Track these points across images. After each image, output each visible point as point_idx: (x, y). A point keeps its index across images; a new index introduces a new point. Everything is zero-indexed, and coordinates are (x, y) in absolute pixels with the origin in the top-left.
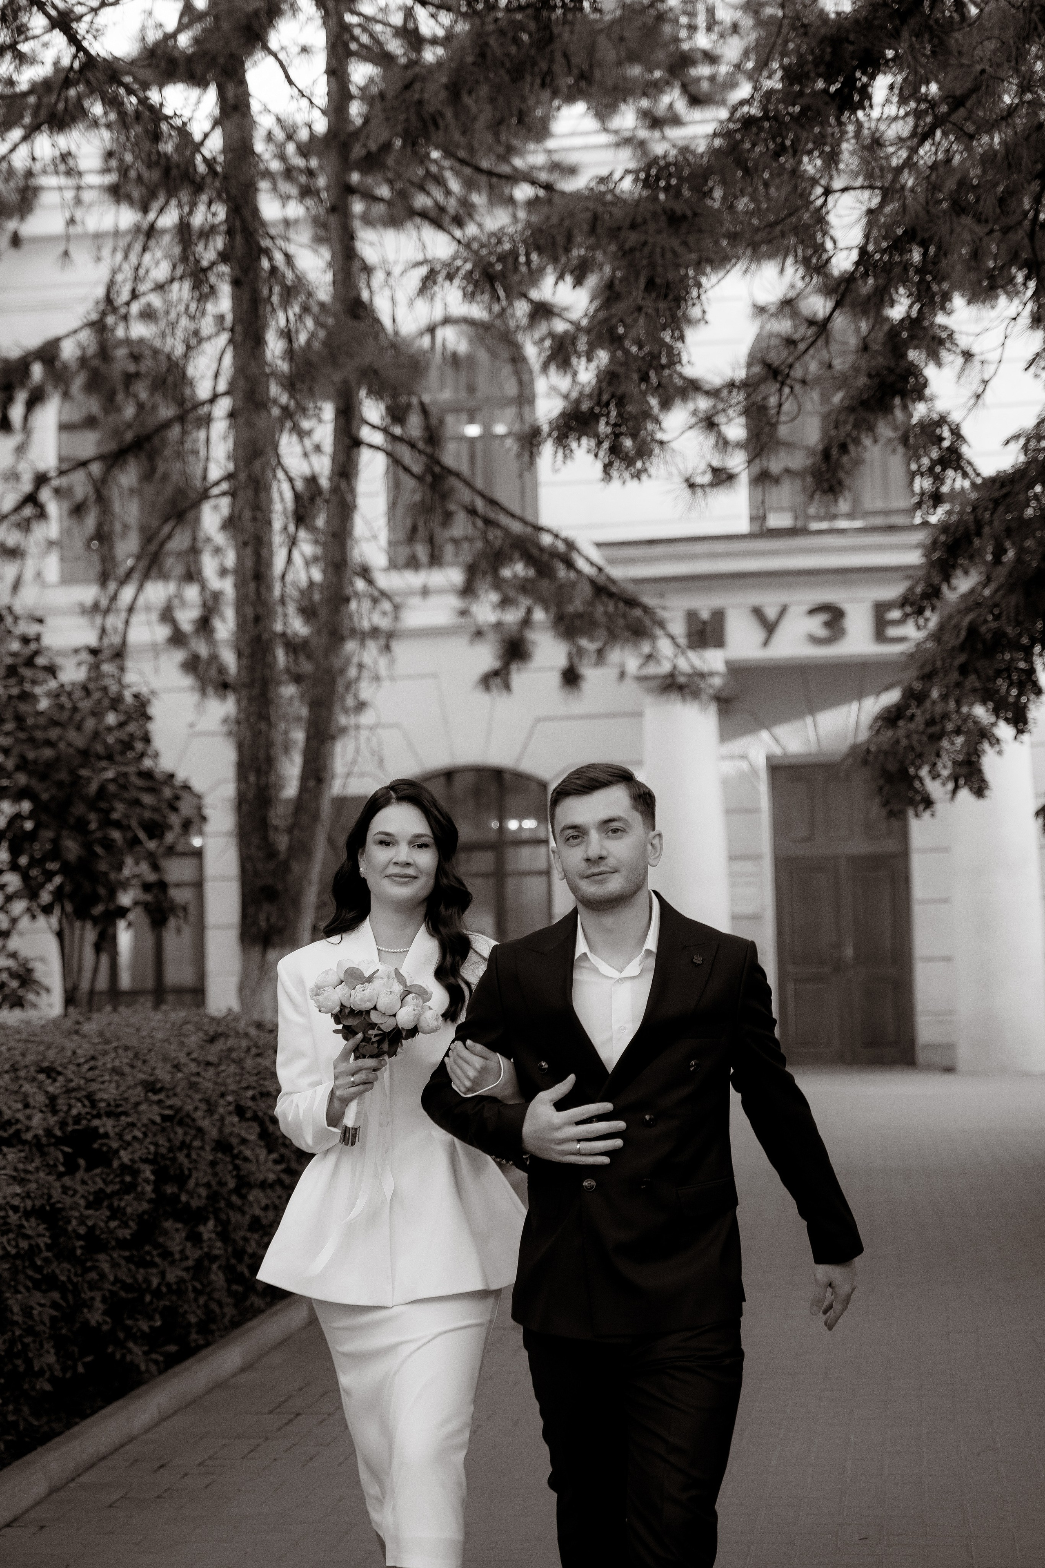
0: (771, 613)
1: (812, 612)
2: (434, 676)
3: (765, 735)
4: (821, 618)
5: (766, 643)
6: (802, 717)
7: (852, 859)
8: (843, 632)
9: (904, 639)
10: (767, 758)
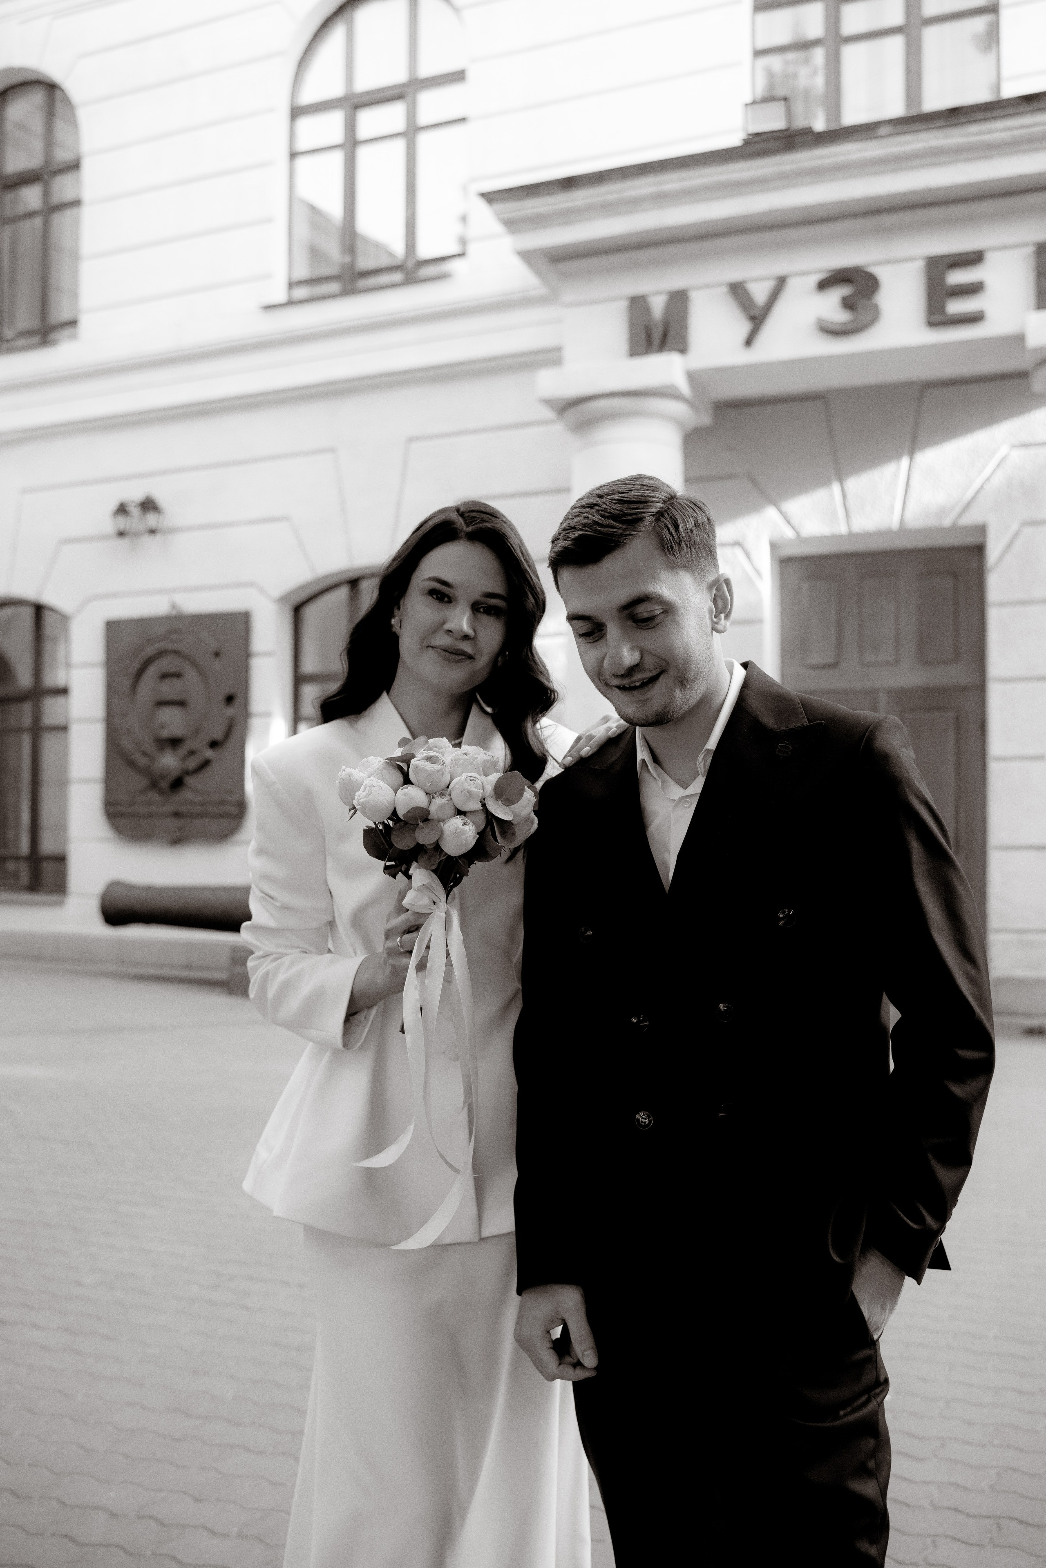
0: (759, 292)
1: (824, 285)
2: (332, 450)
3: (771, 512)
4: (836, 295)
5: (749, 342)
6: (825, 482)
7: (899, 695)
8: (875, 315)
9: (975, 318)
10: (774, 546)
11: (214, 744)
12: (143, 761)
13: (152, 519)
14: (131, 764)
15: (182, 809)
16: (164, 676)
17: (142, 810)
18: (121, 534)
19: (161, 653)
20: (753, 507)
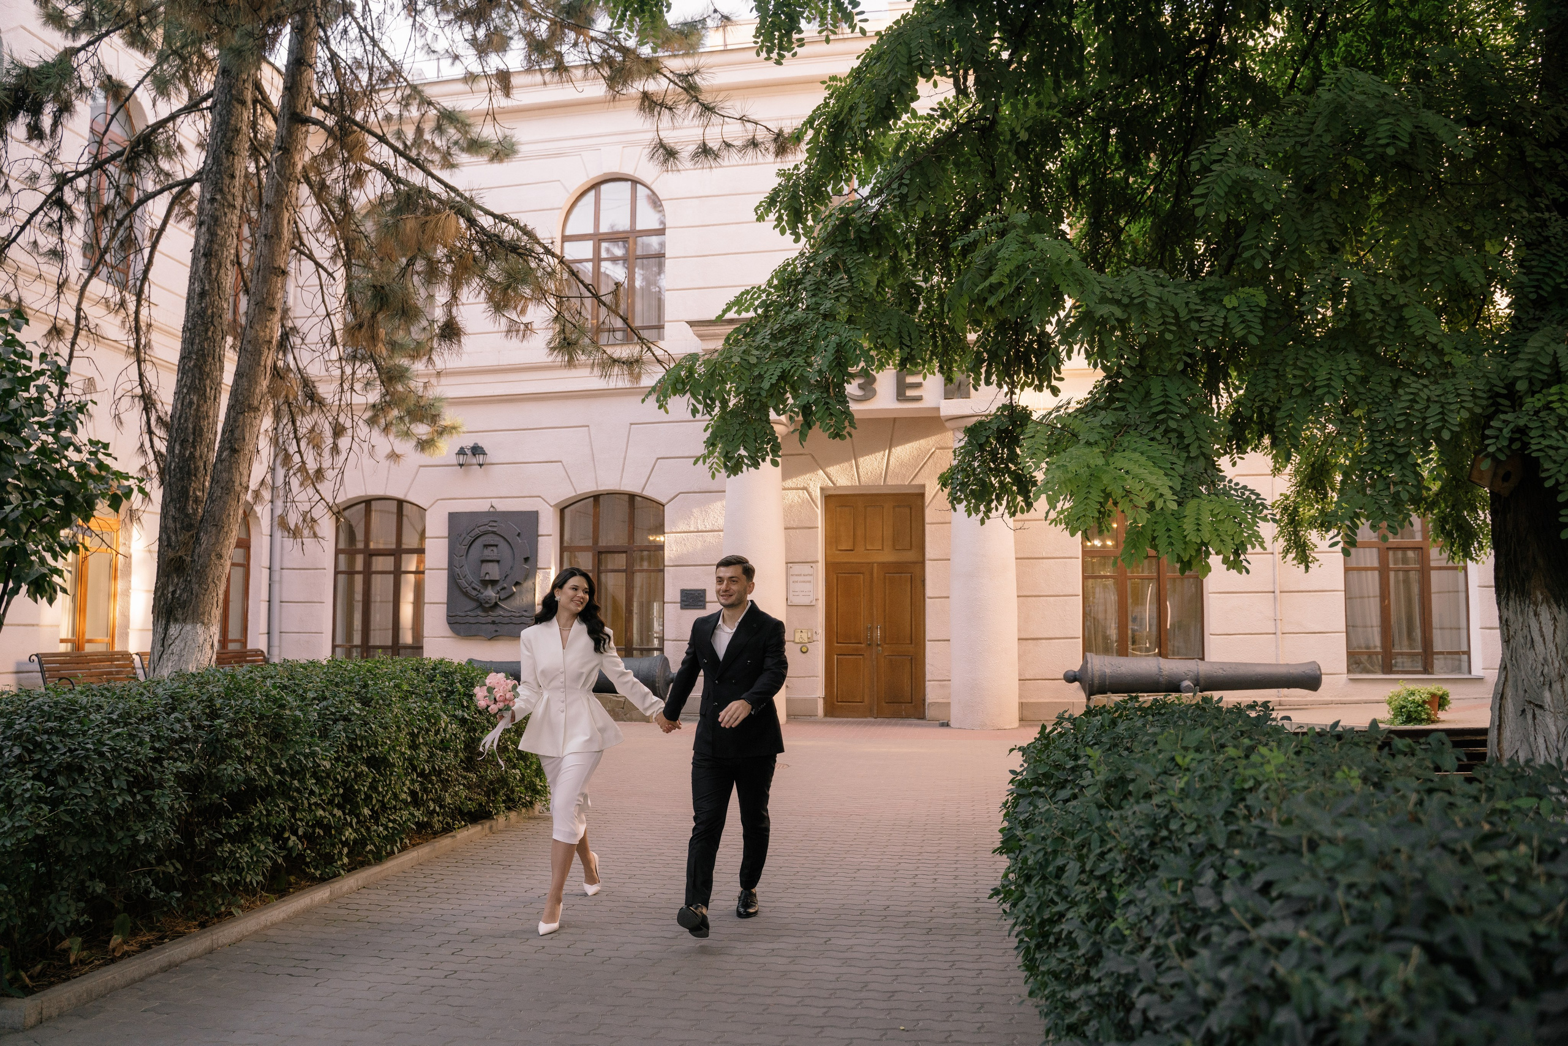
2: (588, 426)
3: (821, 472)
6: (848, 460)
7: (883, 565)
8: (874, 393)
9: (919, 399)
10: (822, 489)
11: (517, 584)
12: (474, 593)
13: (481, 459)
14: (466, 594)
15: (497, 620)
16: (486, 546)
17: (472, 620)
18: (461, 465)
19: (485, 533)
20: (810, 469)
